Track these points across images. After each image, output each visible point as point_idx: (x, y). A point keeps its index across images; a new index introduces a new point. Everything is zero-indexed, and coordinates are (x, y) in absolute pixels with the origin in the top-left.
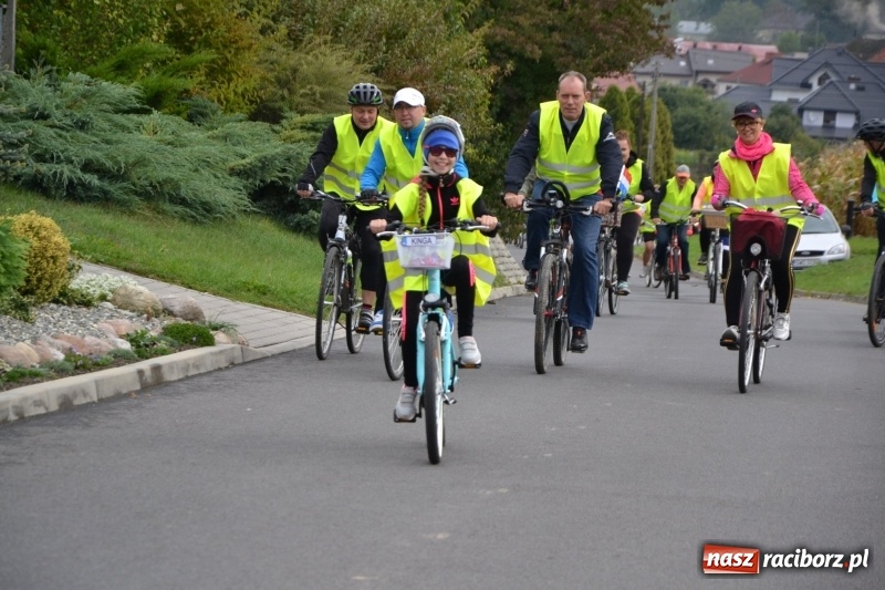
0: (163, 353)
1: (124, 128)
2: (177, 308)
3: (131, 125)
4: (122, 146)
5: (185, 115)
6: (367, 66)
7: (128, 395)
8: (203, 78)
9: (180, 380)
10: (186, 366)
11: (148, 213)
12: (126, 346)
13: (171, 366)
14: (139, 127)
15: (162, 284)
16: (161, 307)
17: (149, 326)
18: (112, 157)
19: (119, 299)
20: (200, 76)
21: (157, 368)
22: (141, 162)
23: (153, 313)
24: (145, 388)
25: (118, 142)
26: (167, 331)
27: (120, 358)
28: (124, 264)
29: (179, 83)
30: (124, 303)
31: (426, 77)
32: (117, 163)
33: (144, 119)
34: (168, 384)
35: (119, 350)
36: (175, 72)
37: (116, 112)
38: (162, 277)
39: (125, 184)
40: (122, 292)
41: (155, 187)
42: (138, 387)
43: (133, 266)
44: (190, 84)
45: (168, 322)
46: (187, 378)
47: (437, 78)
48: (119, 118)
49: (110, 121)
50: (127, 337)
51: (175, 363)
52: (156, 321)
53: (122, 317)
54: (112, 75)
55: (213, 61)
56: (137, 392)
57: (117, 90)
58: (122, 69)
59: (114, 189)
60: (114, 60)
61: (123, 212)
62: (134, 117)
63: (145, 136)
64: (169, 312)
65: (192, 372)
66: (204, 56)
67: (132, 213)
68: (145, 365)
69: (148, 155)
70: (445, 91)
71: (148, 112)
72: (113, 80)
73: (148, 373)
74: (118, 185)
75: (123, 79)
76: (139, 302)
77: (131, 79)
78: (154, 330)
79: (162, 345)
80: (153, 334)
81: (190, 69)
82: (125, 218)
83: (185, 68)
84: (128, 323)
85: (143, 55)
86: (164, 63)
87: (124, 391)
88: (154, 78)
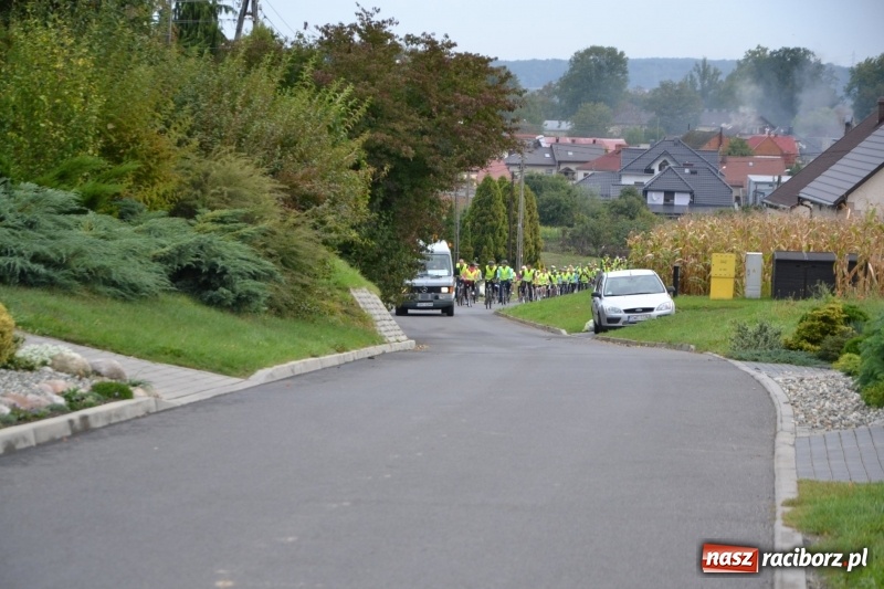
0: (91, 405)
1: (65, 226)
2: (104, 370)
3: (71, 223)
4: (62, 241)
5: (116, 213)
6: (265, 170)
7: (60, 440)
8: (131, 183)
9: (104, 427)
10: (109, 415)
11: (85, 294)
12: (61, 401)
13: (96, 416)
14: (77, 225)
15: (96, 351)
16: (90, 369)
17: (80, 385)
18: (56, 251)
19: (57, 364)
20: (128, 182)
21: (84, 418)
22: (78, 253)
23: (83, 374)
24: (75, 433)
25: (60, 238)
26: (95, 388)
27: (55, 411)
28: (64, 335)
29: (111, 188)
30: (61, 367)
31: (314, 177)
32: (59, 254)
33: (82, 218)
34: (94, 430)
35: (55, 405)
36: (107, 180)
37: (60, 213)
38: (95, 345)
39: (66, 271)
40: (59, 358)
41: (90, 273)
42: (69, 433)
43: (72, 337)
44: (121, 188)
45: (96, 381)
46: (110, 425)
47: (323, 178)
48: (61, 218)
49: (53, 220)
50: (62, 394)
51: (101, 413)
52: (86, 380)
53: (60, 378)
54: (56, 183)
55: (139, 169)
56: (68, 437)
57: (59, 195)
58: (64, 179)
59: (57, 275)
60: (57, 171)
61: (65, 294)
62: (74, 217)
63: (82, 232)
64: (98, 374)
65: (114, 420)
66: (131, 166)
67: (73, 295)
68: (75, 416)
69: (84, 248)
70: (329, 188)
71: (85, 212)
72: (56, 187)
73: (77, 422)
74: (61, 272)
75: (65, 186)
76: (73, 366)
77: (72, 186)
78: (84, 388)
79: (90, 399)
80: (83, 391)
81: (120, 177)
82: (67, 299)
83: (116, 176)
84: (64, 383)
85: (81, 166)
86: (98, 172)
87: (58, 436)
88: (90, 186)
